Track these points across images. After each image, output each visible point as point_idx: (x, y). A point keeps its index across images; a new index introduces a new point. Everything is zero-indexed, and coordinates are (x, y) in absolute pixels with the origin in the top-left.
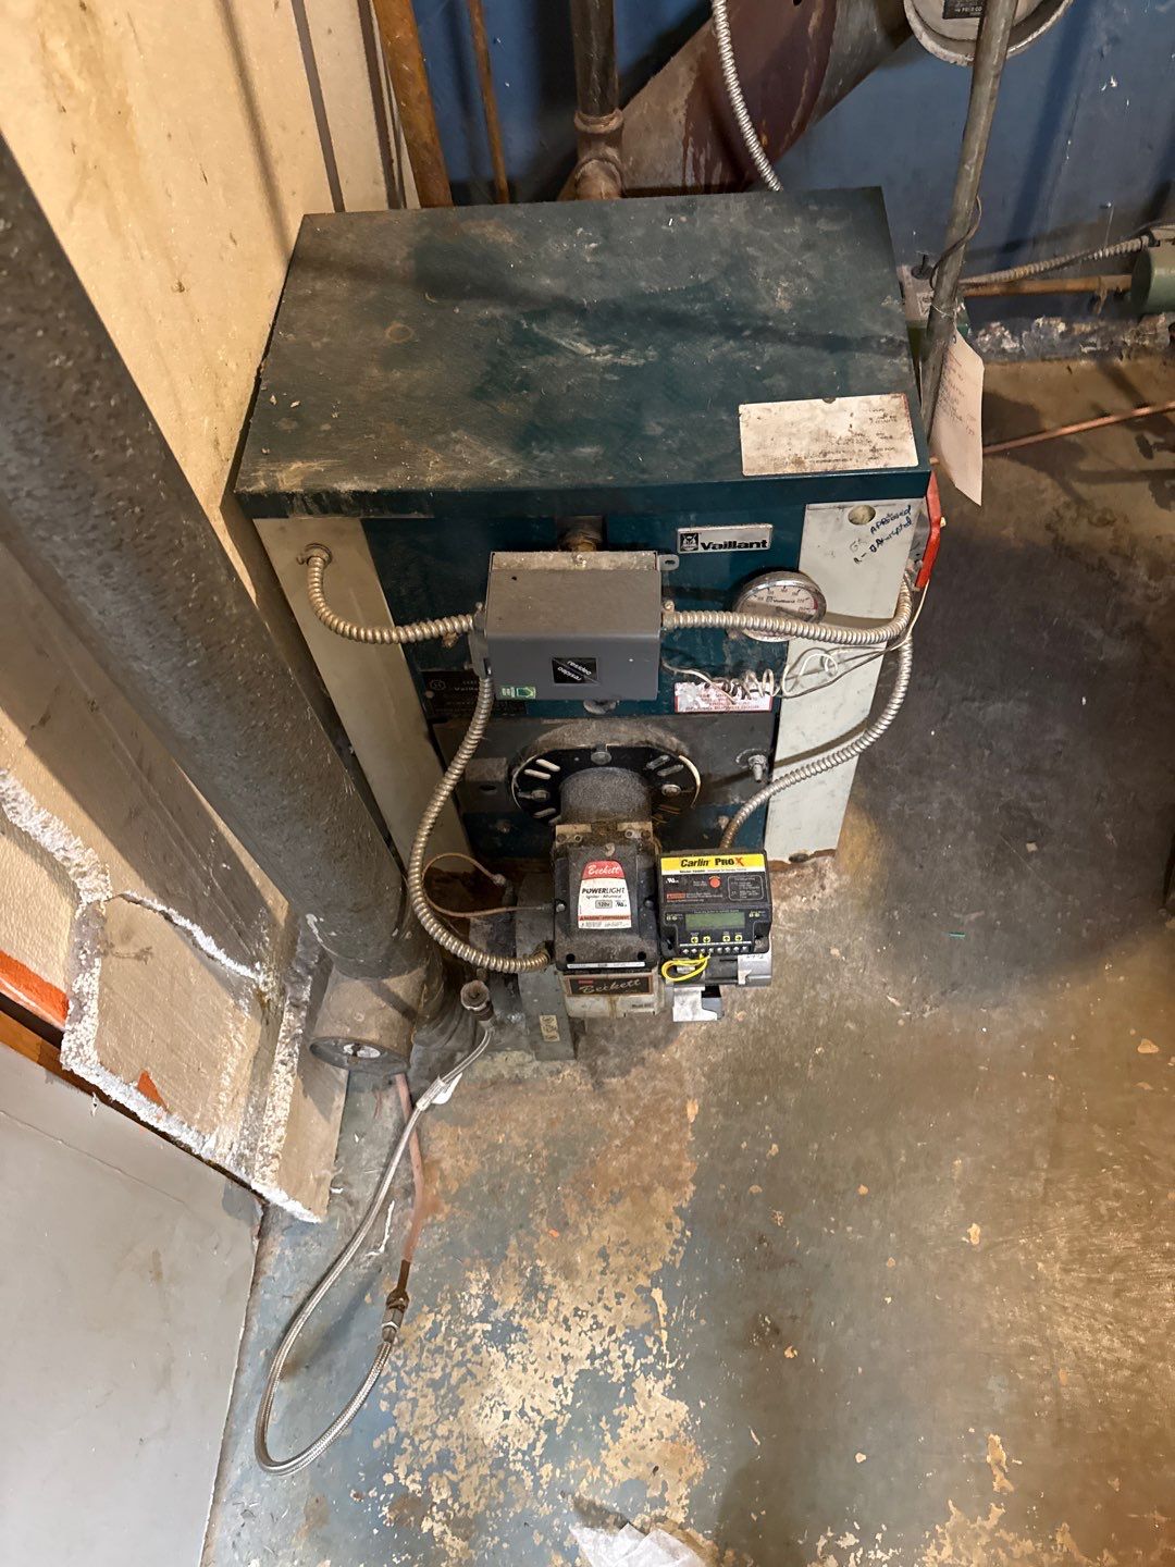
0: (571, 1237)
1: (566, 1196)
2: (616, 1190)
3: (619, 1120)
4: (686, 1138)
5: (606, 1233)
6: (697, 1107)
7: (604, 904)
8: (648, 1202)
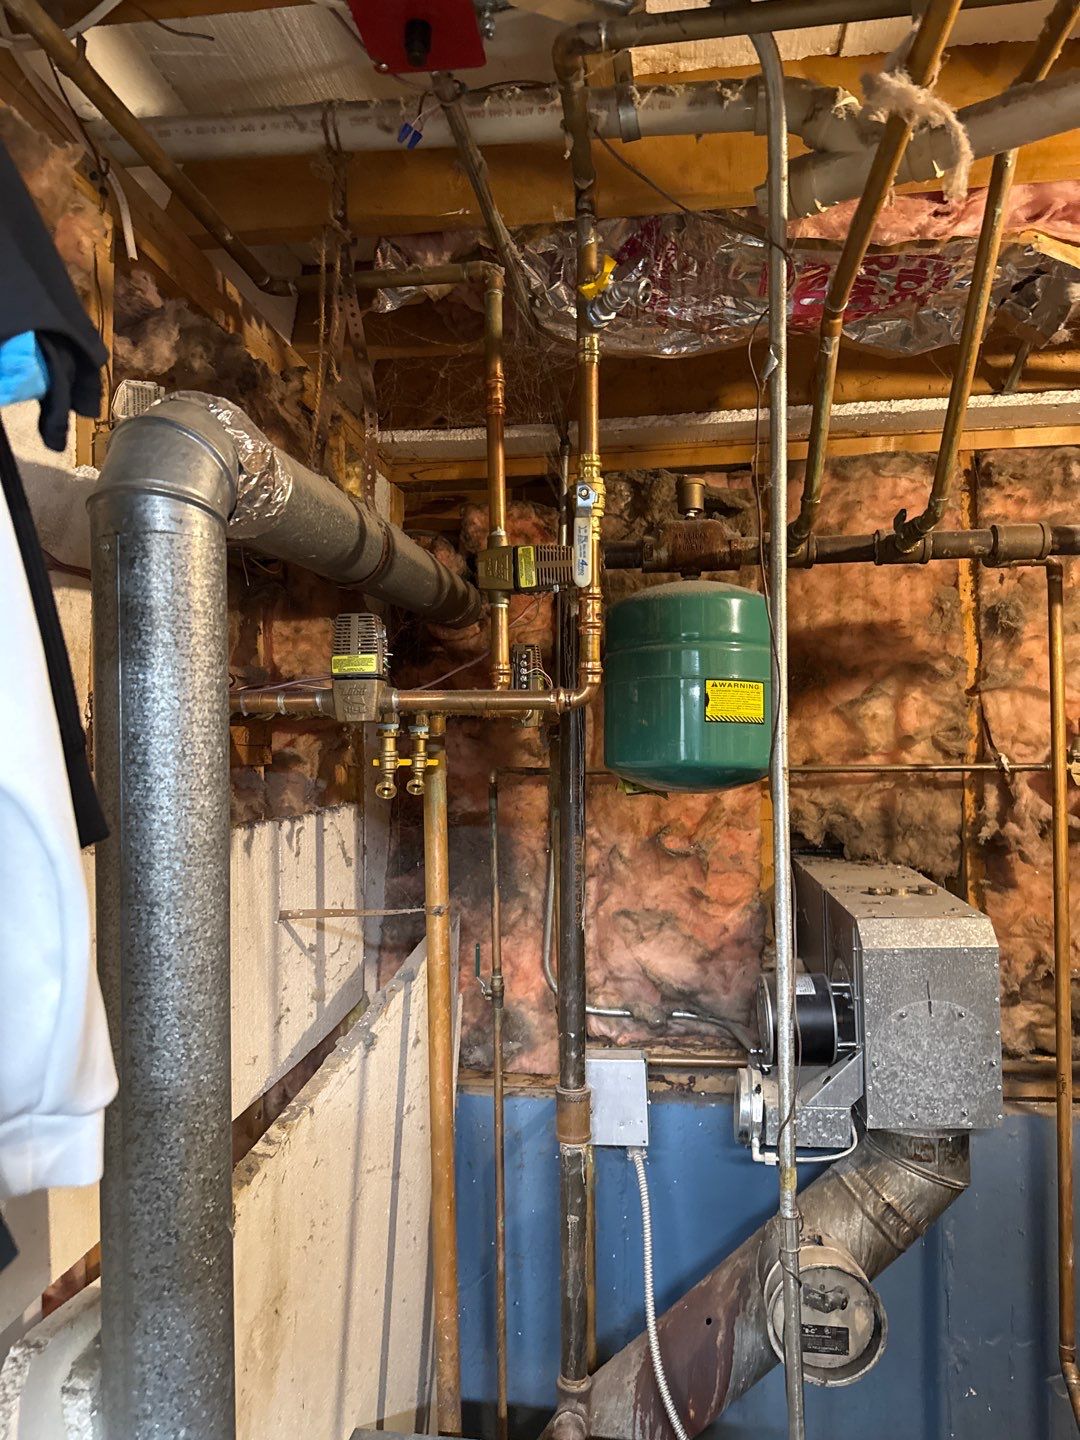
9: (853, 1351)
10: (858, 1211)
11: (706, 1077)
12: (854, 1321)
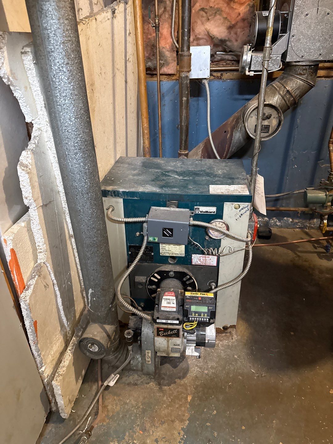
0: (146, 434)
1: (146, 421)
2: (163, 420)
3: (166, 399)
4: (187, 407)
5: (158, 434)
6: (191, 397)
7: (169, 303)
8: (173, 425)
9: (270, 132)
10: (277, 93)
11: (226, 74)
12: (272, 123)
